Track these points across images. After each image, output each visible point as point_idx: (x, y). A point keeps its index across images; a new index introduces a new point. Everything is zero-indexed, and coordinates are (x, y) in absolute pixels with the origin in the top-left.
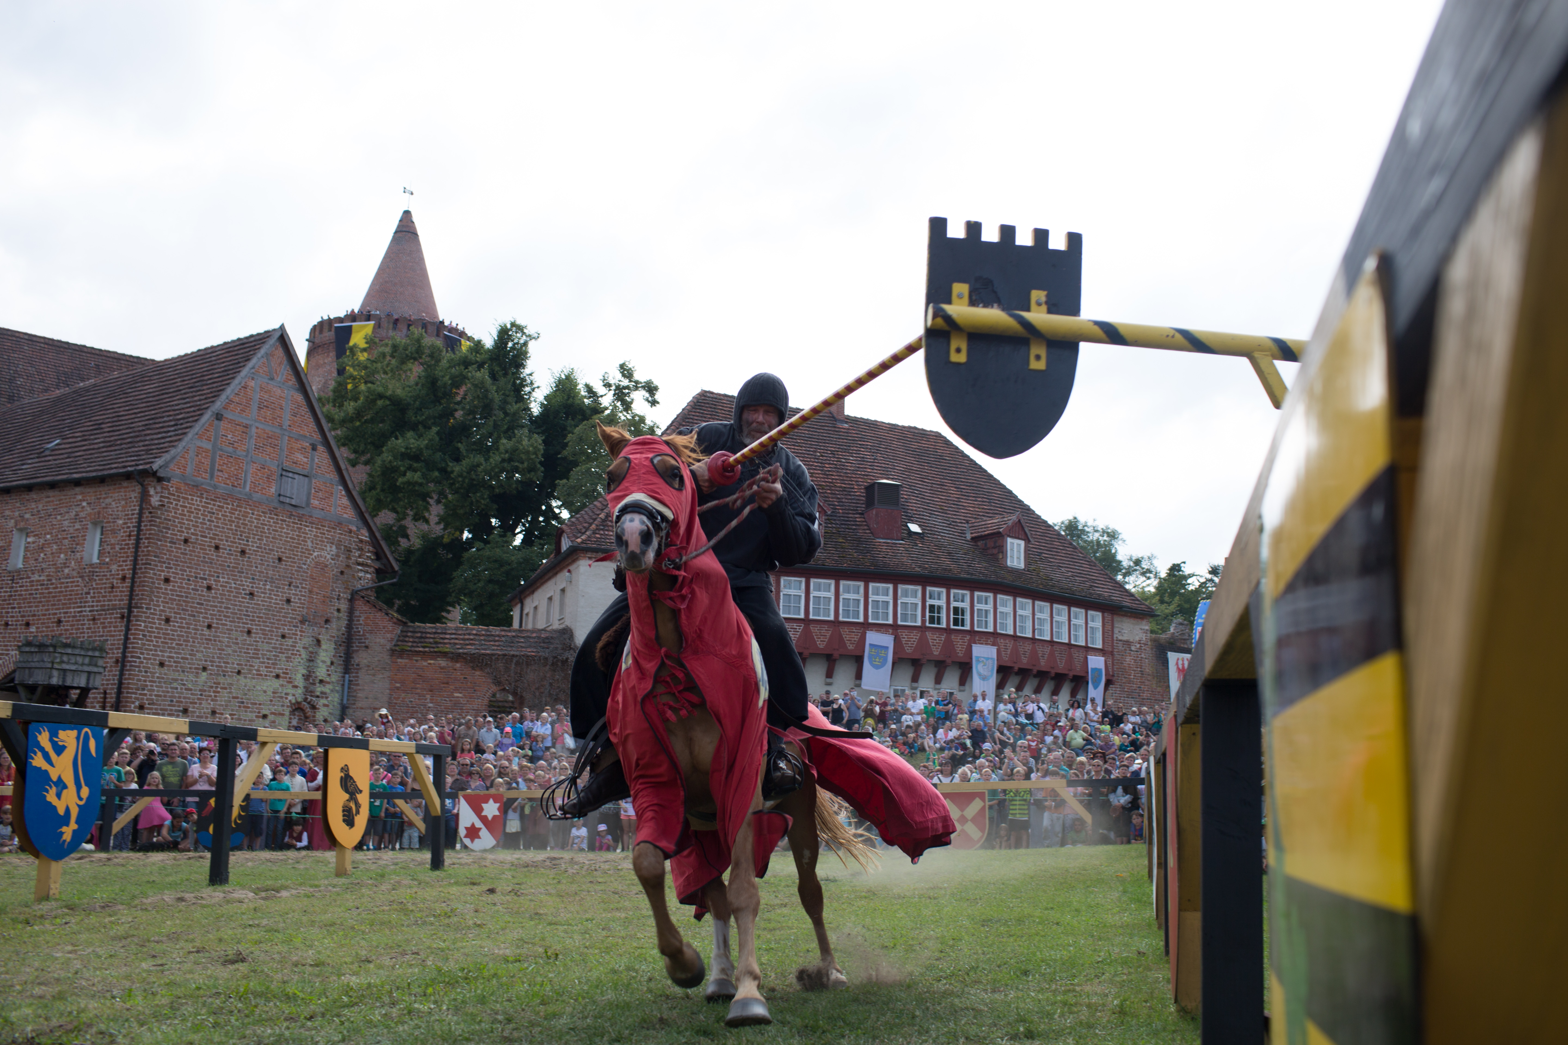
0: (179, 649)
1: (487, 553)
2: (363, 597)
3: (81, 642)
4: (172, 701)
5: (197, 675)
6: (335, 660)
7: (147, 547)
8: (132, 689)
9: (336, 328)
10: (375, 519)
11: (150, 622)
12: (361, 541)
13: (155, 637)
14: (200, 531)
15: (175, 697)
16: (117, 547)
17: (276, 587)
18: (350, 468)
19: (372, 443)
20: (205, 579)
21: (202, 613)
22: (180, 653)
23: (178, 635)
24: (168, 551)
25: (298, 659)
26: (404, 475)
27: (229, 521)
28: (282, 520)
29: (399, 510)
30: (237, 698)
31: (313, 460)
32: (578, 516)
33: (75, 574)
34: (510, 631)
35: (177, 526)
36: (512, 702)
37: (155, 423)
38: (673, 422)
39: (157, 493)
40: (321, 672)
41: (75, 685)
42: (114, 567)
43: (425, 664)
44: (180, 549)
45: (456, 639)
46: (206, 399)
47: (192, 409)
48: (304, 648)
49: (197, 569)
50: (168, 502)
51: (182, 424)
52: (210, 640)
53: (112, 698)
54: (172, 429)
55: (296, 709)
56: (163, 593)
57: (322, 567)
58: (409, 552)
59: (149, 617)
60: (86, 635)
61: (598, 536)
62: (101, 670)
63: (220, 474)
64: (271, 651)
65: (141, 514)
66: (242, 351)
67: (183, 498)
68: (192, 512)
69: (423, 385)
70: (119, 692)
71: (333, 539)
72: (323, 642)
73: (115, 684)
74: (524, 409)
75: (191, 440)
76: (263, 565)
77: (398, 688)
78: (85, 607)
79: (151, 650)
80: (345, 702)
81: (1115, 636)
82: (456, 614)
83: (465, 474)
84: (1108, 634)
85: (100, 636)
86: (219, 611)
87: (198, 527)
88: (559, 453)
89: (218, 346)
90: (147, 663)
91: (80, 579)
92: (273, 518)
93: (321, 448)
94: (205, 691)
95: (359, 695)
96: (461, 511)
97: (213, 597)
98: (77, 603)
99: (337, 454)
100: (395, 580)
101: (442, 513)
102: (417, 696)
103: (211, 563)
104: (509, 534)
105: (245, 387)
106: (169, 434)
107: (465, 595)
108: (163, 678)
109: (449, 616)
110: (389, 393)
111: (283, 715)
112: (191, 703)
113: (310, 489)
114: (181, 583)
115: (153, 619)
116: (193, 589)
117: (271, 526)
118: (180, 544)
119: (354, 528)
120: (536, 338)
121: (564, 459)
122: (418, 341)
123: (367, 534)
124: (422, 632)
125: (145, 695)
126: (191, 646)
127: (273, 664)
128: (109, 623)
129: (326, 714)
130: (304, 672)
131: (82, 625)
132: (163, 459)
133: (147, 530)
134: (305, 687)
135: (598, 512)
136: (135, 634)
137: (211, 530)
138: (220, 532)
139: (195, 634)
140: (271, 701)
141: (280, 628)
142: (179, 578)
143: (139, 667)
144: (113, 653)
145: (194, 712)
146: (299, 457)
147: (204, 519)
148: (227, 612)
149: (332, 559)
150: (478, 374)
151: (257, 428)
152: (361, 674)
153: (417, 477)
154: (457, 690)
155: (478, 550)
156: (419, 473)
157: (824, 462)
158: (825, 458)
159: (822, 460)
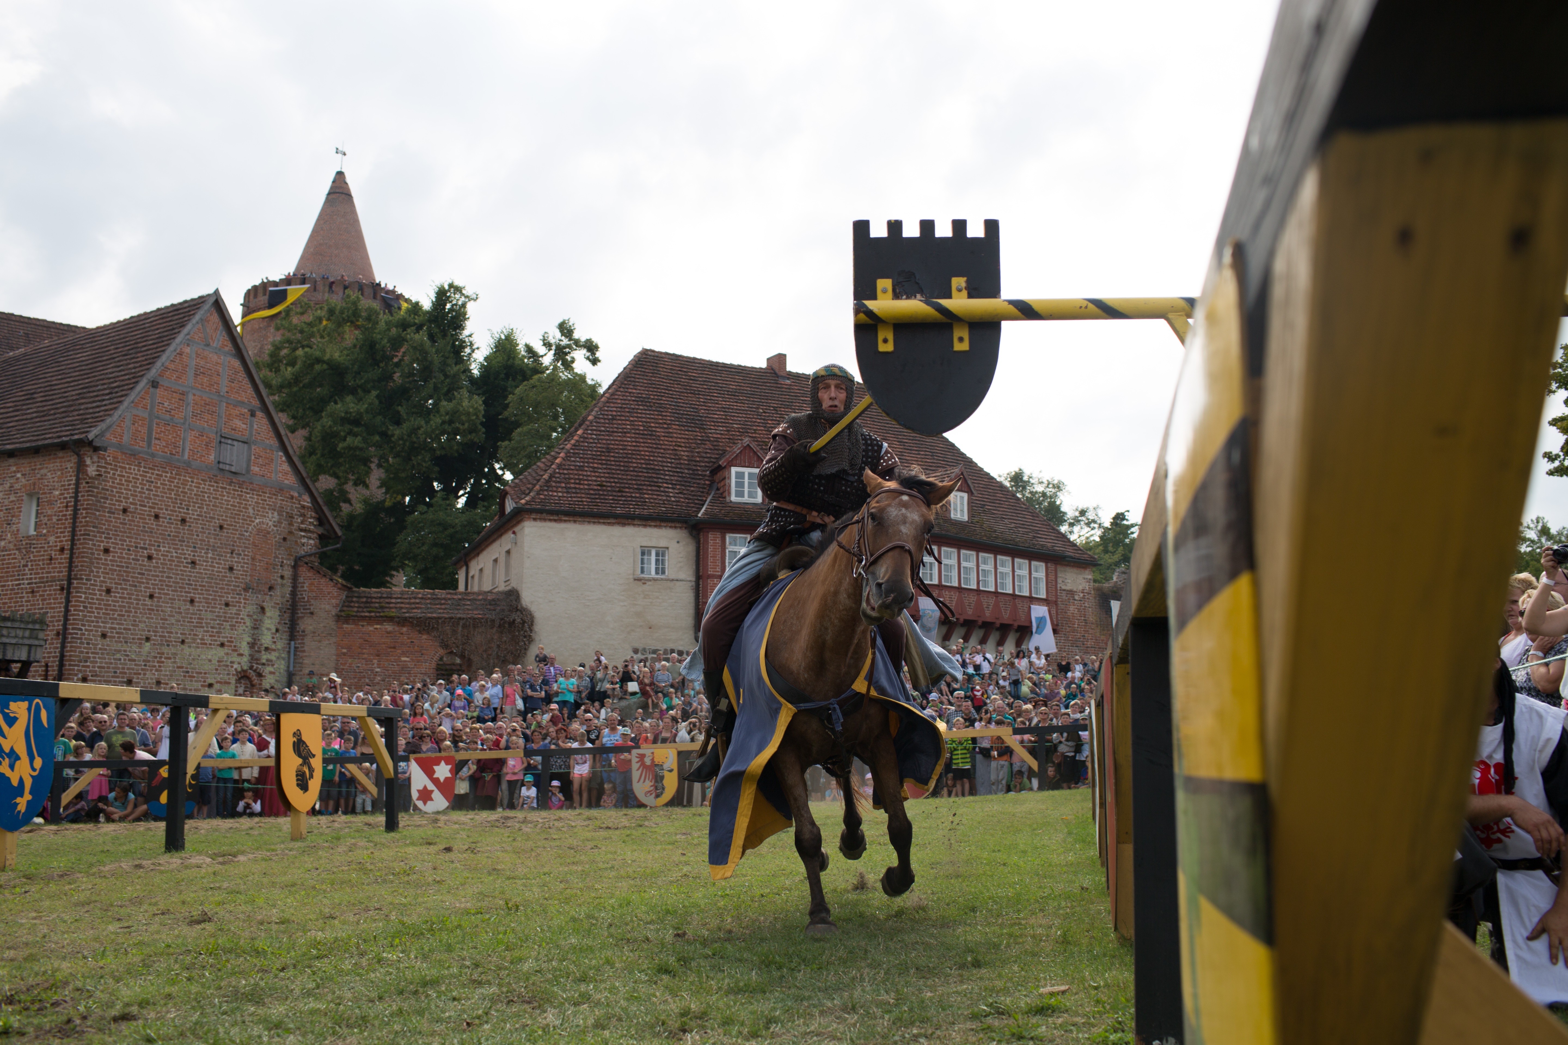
0: (121, 620)
1: (430, 516)
2: (307, 563)
3: (21, 615)
4: (115, 672)
5: (140, 645)
6: (280, 628)
7: (86, 517)
8: (74, 661)
9: (271, 291)
10: (316, 484)
11: (90, 594)
12: (303, 507)
13: (96, 608)
14: (139, 501)
15: (119, 668)
16: (55, 519)
17: (218, 555)
18: (289, 434)
19: (311, 408)
20: (146, 549)
21: (143, 583)
22: (122, 624)
23: (120, 606)
24: (106, 521)
25: (242, 628)
26: (345, 440)
27: (168, 489)
28: (222, 488)
29: (341, 474)
30: (182, 667)
31: (252, 426)
32: (521, 477)
33: (11, 546)
34: (456, 594)
35: (115, 496)
36: (460, 665)
37: (89, 392)
38: (614, 381)
39: (93, 463)
40: (266, 639)
41: (16, 659)
42: (52, 539)
43: (371, 628)
44: (119, 519)
45: (402, 603)
46: (140, 366)
47: (127, 377)
48: (248, 616)
49: (137, 539)
50: (105, 472)
51: (117, 392)
52: (153, 610)
53: (54, 671)
54: (107, 397)
55: (242, 677)
56: (103, 564)
57: (264, 534)
58: (351, 517)
59: (89, 589)
60: (25, 608)
61: (542, 497)
62: (42, 643)
63: (157, 442)
64: (215, 620)
65: (77, 484)
66: (176, 317)
67: (120, 467)
68: (131, 482)
69: (361, 348)
70: (61, 665)
71: (275, 506)
72: (267, 610)
73: (57, 657)
74: (464, 372)
75: (127, 408)
76: (205, 533)
77: (344, 654)
78: (23, 579)
79: (93, 622)
80: (291, 669)
81: (1059, 586)
82: (400, 579)
83: (405, 437)
84: (1051, 584)
85: (39, 609)
86: (160, 581)
87: (136, 496)
88: (500, 414)
89: (151, 312)
90: (89, 635)
91: (17, 552)
92: (213, 486)
93: (259, 414)
94: (149, 661)
95: (305, 661)
96: (403, 475)
97: (154, 567)
98: (14, 576)
99: (277, 420)
100: (338, 546)
101: (383, 476)
102: (364, 662)
103: (151, 532)
104: (452, 497)
105: (181, 354)
106: (104, 403)
107: (409, 559)
108: (106, 649)
109: (394, 581)
110: (327, 357)
111: (229, 683)
112: (135, 674)
113: (250, 456)
114: (121, 553)
115: (94, 590)
116: (133, 559)
117: (211, 494)
118: (119, 514)
119: (296, 494)
120: (475, 300)
121: (506, 420)
122: (355, 303)
123: (309, 500)
124: (367, 597)
125: (88, 667)
126: (133, 616)
127: (217, 632)
128: (48, 595)
129: (272, 681)
130: (249, 640)
131: (21, 598)
132: (99, 428)
133: (84, 500)
134: (250, 655)
135: (542, 473)
136: (75, 606)
137: (151, 499)
138: (159, 500)
139: (137, 604)
140: (217, 670)
141: (223, 597)
142: (119, 549)
143: (81, 639)
144: (54, 626)
145: (139, 683)
146: (238, 423)
147: (142, 488)
148: (169, 582)
149: (274, 526)
150: (417, 336)
151: (194, 395)
152: (307, 640)
153: (357, 441)
154: (404, 654)
155: (421, 513)
156: (359, 438)
157: (766, 418)
158: (767, 414)
159: (765, 416)
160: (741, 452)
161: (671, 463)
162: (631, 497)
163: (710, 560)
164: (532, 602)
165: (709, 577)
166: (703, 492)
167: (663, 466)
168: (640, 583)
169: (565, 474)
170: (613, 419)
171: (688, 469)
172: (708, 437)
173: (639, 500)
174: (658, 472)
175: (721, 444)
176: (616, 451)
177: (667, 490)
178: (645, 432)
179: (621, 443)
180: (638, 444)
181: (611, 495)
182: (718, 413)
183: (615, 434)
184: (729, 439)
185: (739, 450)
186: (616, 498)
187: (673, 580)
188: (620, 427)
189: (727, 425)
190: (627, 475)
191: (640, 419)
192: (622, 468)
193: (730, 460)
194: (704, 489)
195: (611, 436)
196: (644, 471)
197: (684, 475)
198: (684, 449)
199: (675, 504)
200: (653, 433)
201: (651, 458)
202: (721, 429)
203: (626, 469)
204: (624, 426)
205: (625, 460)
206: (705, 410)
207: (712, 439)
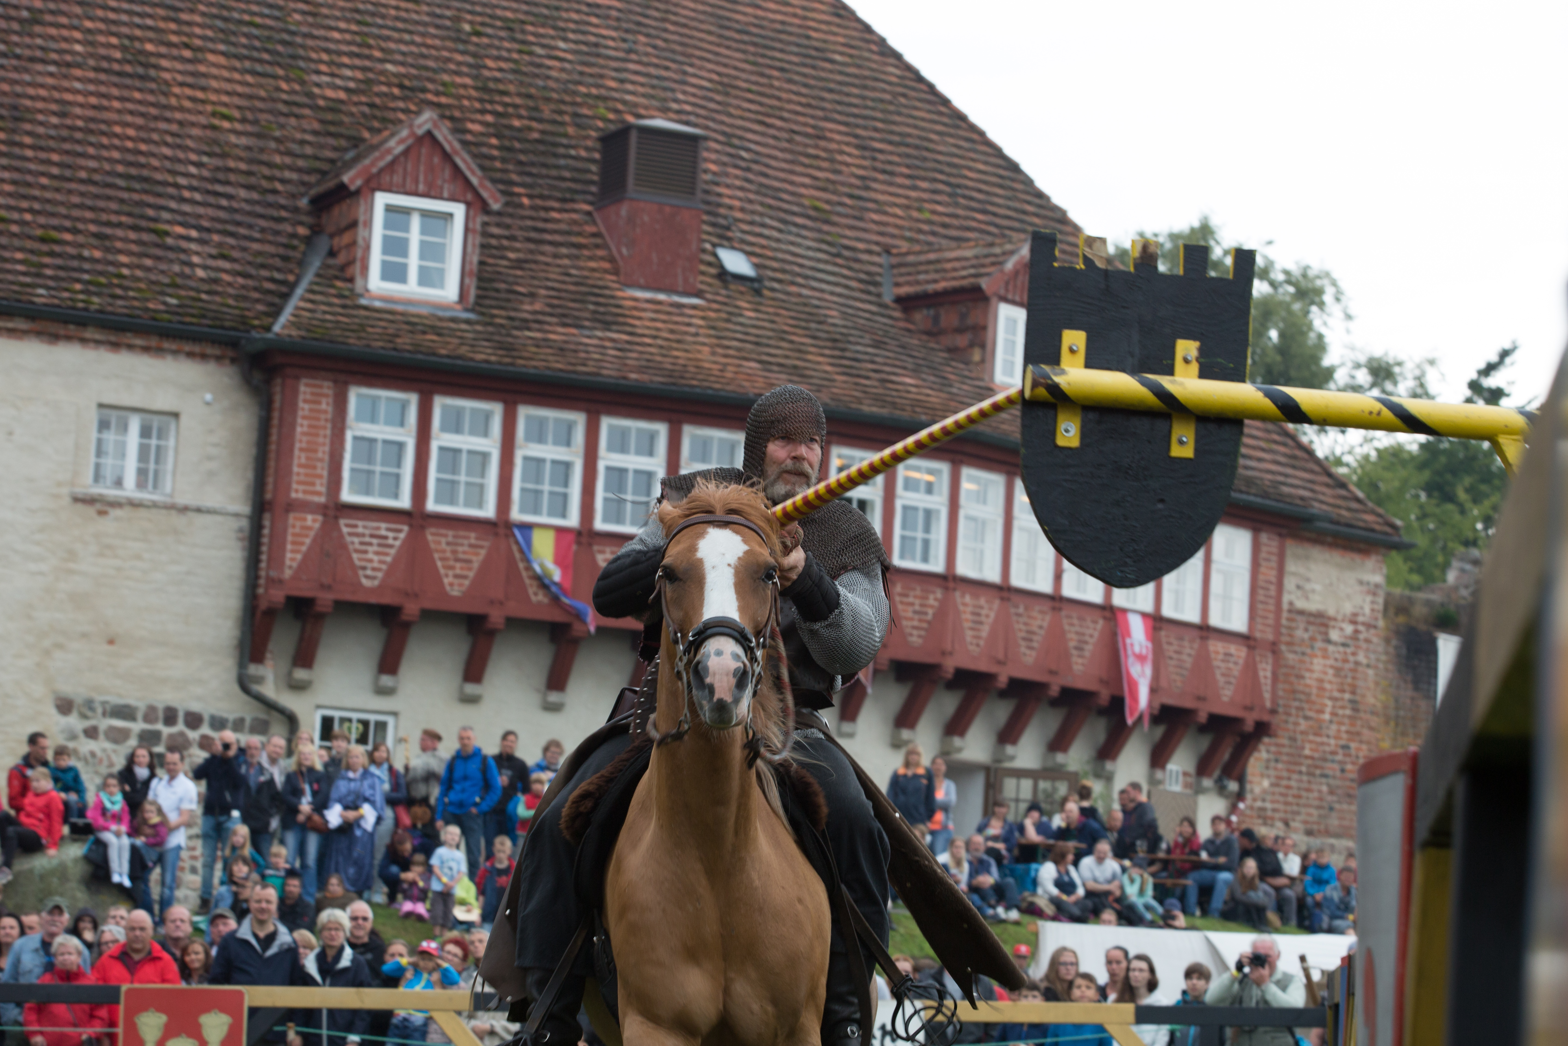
81: (1286, 598)
157: (483, 52)
158: (485, 40)
159: (477, 45)
160: (406, 153)
161: (199, 165)
162: (81, 257)
163: (299, 457)
165: (291, 506)
166: (286, 259)
167: (174, 173)
168: (91, 511)
171: (249, 187)
172: (310, 95)
173: (100, 267)
174: (160, 189)
175: (346, 119)
176: (41, 117)
177: (184, 244)
178: (128, 68)
179: (56, 95)
180: (105, 103)
181: (21, 249)
182: (342, 25)
183: (39, 67)
184: (372, 105)
185: (401, 141)
186: (34, 258)
187: (184, 509)
188: (53, 45)
189: (367, 63)
190: (70, 192)
191: (114, 28)
192: (55, 171)
193: (374, 170)
194: (294, 248)
195: (27, 71)
196: (121, 182)
197: (235, 205)
198: (238, 126)
199: (206, 287)
200: (152, 73)
201: (143, 147)
202: (348, 73)
203: (68, 173)
204: (64, 46)
205: (67, 146)
206: (304, 13)
207: (321, 103)
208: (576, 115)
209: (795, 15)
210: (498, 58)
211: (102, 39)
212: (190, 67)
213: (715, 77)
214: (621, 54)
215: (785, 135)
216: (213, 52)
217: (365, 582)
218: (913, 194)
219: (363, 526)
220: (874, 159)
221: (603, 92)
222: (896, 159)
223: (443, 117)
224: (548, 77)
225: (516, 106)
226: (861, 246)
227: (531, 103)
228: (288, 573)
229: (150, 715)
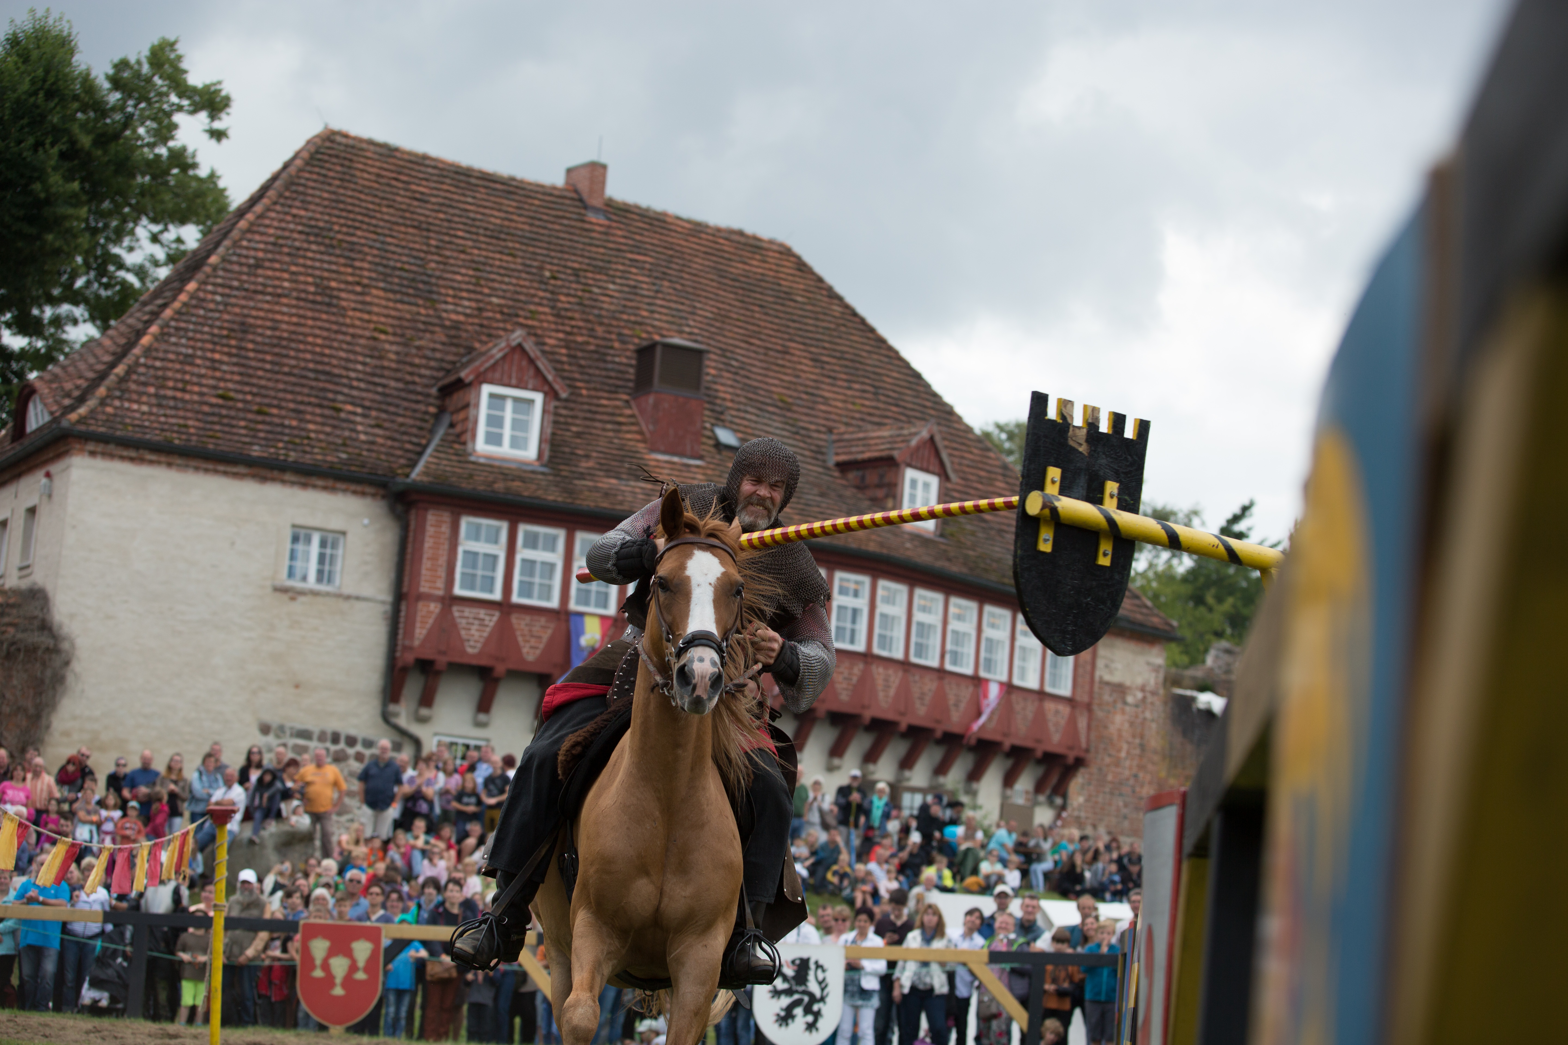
61: (109, 410)
135: (108, 359)
157: (557, 290)
158: (559, 283)
159: (554, 286)
160: (504, 358)
161: (364, 364)
162: (283, 425)
163: (426, 564)
164: (72, 616)
165: (420, 597)
166: (421, 428)
167: (347, 369)
168: (285, 597)
169: (157, 369)
170: (257, 266)
171: (397, 380)
172: (440, 317)
173: (296, 432)
174: (337, 380)
175: (464, 335)
176: (260, 331)
177: (352, 418)
178: (319, 298)
179: (270, 316)
180: (303, 321)
181: (244, 419)
182: (463, 271)
183: (260, 297)
184: (481, 326)
185: (501, 350)
186: (252, 425)
187: (348, 598)
188: (269, 282)
189: (479, 297)
190: (277, 381)
191: (310, 271)
192: (268, 366)
193: (482, 369)
194: (426, 421)
195: (251, 299)
196: (311, 375)
197: (387, 391)
198: (391, 338)
199: (366, 446)
200: (335, 301)
201: (327, 351)
202: (466, 303)
203: (276, 368)
204: (277, 283)
205: (277, 350)
206: (438, 262)
207: (447, 323)
208: (619, 334)
209: (770, 270)
210: (568, 295)
211: (302, 278)
212: (360, 298)
213: (715, 310)
214: (651, 294)
215: (761, 351)
216: (377, 288)
217: (470, 650)
218: (849, 392)
219: (468, 612)
220: (823, 368)
221: (639, 319)
222: (837, 368)
223: (529, 334)
224: (601, 309)
225: (579, 328)
226: (813, 427)
227: (589, 326)
228: (417, 643)
229: (322, 737)
